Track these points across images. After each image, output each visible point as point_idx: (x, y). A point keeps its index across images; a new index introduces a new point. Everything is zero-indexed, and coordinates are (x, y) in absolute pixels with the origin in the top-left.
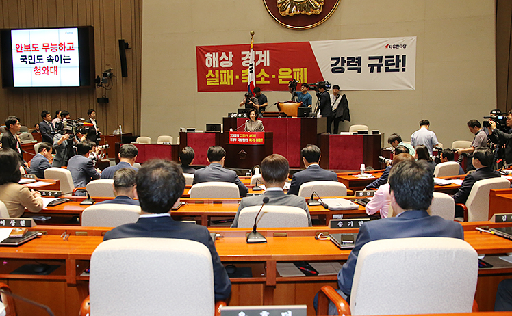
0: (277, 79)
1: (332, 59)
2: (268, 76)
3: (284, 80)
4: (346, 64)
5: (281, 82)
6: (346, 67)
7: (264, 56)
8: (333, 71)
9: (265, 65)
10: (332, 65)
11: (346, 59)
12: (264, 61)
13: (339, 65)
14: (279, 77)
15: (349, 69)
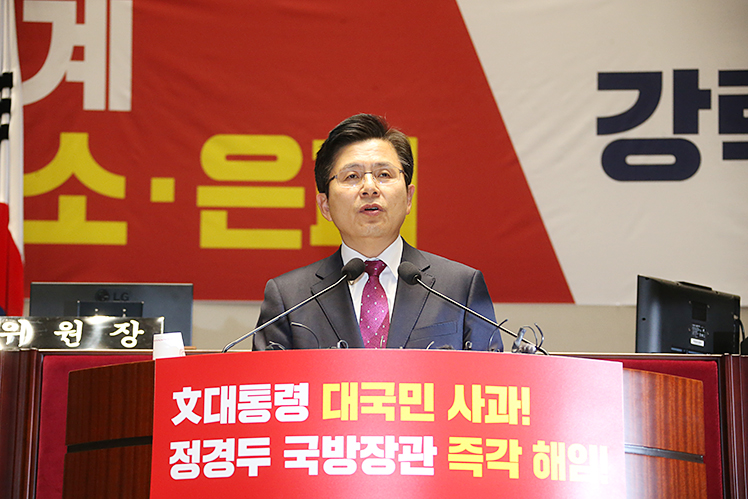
0: (186, 211)
1: (609, 81)
2: (112, 186)
3: (239, 218)
4: (709, 119)
5: (214, 233)
6: (708, 136)
7: (90, 35)
8: (615, 164)
9: (93, 101)
10: (605, 125)
11: (708, 81)
12: (88, 74)
13: (660, 124)
14: (205, 196)
15: (731, 152)
